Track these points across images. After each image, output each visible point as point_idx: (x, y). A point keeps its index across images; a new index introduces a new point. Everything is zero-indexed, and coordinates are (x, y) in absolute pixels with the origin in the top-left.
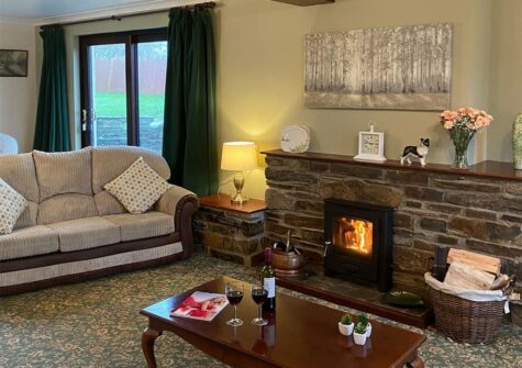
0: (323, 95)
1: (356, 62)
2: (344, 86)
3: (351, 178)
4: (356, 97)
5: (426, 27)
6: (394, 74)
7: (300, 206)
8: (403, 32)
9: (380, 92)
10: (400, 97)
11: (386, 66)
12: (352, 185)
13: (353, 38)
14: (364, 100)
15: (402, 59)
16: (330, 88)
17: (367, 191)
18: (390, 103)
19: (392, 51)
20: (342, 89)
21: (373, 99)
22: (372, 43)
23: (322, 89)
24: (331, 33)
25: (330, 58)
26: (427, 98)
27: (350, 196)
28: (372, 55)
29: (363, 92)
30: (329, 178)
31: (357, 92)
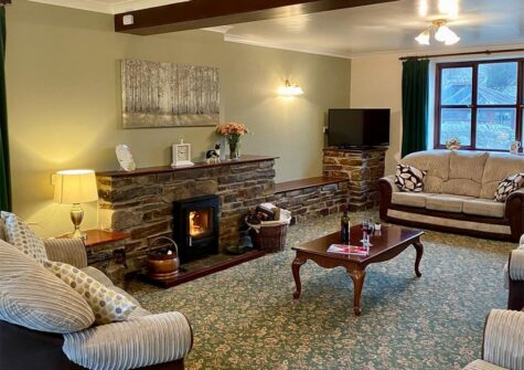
0: (143, 116)
1: (166, 88)
2: (158, 108)
3: (186, 181)
4: (168, 118)
5: (208, 69)
6: (191, 101)
7: (146, 217)
8: (196, 69)
9: (183, 113)
10: (195, 116)
11: (187, 94)
12: (187, 186)
13: (164, 69)
14: (173, 120)
15: (196, 89)
16: (148, 110)
17: (197, 187)
18: (190, 121)
19: (190, 83)
20: (157, 111)
21: (180, 119)
22: (177, 76)
23: (141, 111)
24: (148, 63)
25: (147, 84)
26: (209, 117)
27: (186, 195)
28: (177, 84)
29: (173, 113)
30: (171, 185)
31: (168, 114)
